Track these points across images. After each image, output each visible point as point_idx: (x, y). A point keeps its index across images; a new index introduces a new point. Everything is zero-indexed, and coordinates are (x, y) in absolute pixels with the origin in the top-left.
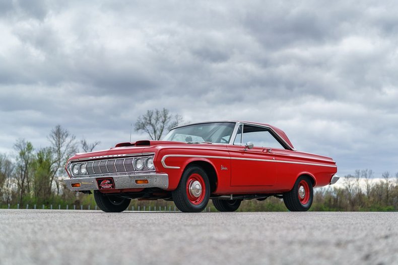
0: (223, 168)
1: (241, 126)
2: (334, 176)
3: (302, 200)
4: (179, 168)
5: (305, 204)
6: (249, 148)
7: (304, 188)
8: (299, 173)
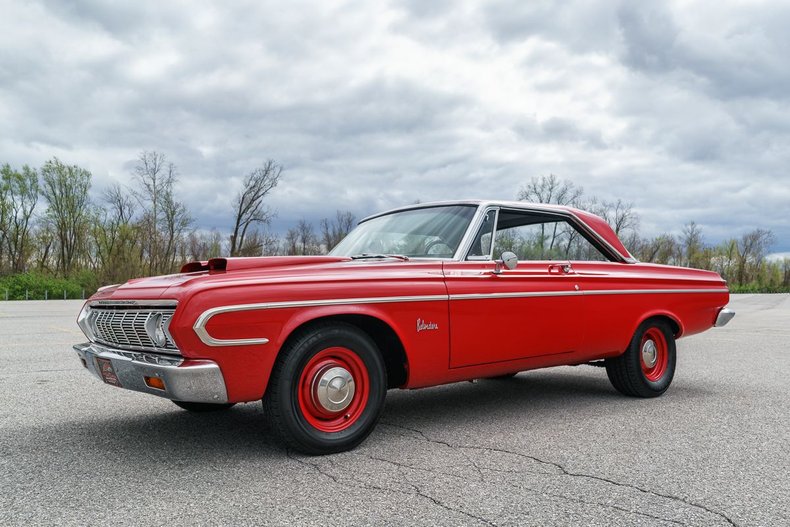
0: (422, 327)
1: (491, 213)
2: (722, 311)
3: (650, 370)
4: (267, 340)
5: (657, 381)
6: (506, 268)
7: (656, 345)
8: (640, 314)
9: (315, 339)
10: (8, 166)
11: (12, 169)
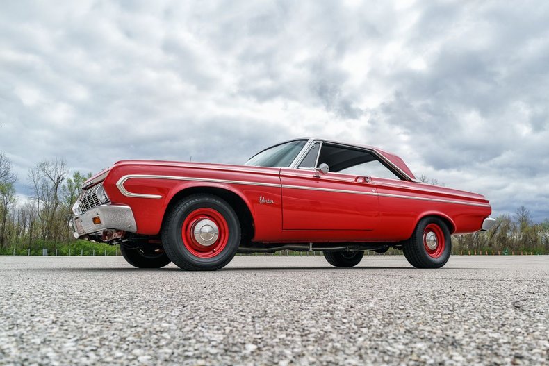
0: (262, 201)
1: (317, 144)
2: (487, 219)
3: (432, 252)
4: (161, 197)
5: (437, 258)
7: (436, 235)
9: (193, 201)
10: (78, 173)
11: (81, 175)
